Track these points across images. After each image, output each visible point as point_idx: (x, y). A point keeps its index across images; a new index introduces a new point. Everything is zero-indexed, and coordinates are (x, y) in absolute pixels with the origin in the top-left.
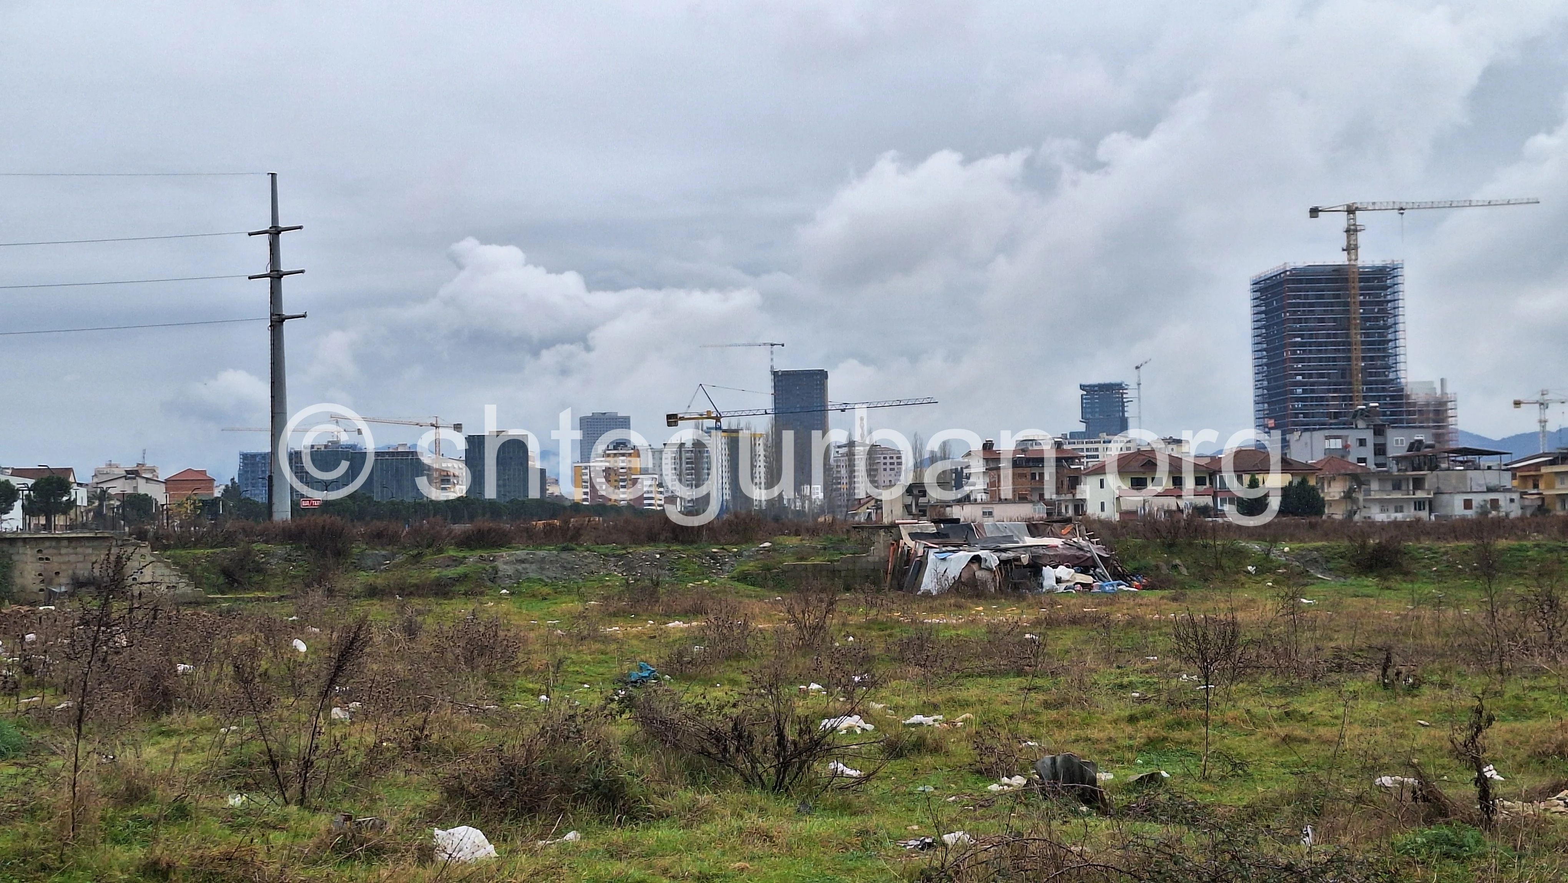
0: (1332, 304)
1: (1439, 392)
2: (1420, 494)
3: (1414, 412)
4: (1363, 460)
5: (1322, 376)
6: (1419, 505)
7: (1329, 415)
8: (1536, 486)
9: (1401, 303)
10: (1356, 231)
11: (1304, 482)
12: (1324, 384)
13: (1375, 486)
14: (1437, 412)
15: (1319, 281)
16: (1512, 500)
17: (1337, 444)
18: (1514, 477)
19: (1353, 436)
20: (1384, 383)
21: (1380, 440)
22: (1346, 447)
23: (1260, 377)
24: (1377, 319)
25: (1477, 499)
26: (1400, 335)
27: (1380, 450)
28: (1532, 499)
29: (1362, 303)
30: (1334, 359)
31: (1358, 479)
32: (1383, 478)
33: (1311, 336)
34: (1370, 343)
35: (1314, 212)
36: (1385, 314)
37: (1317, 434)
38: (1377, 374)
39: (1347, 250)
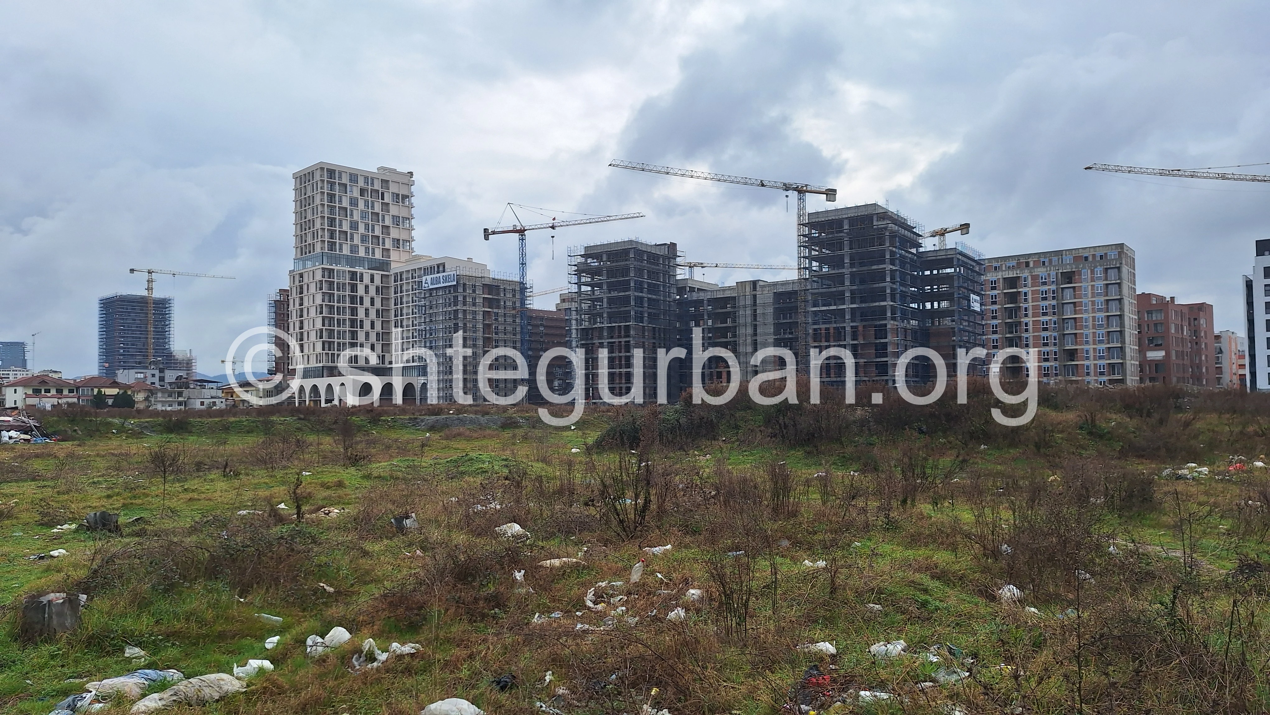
0: (139, 313)
1: (189, 355)
2: (180, 399)
3: (177, 364)
4: (154, 383)
5: (133, 345)
6: (180, 404)
7: (136, 362)
8: (232, 396)
9: (172, 315)
10: (152, 281)
11: (125, 392)
12: (134, 348)
13: (159, 395)
14: (188, 363)
15: (133, 302)
16: (222, 402)
17: (142, 376)
18: (223, 392)
19: (149, 372)
20: (163, 350)
21: (162, 375)
22: (145, 377)
23: (102, 343)
24: (161, 321)
25: (206, 402)
26: (172, 329)
27: (162, 379)
28: (230, 402)
29: (154, 314)
30: (139, 338)
31: (152, 392)
32: (164, 391)
33: (128, 327)
34: (158, 332)
35: (132, 271)
36: (165, 320)
37: (131, 371)
38: (160, 346)
39: (148, 289)
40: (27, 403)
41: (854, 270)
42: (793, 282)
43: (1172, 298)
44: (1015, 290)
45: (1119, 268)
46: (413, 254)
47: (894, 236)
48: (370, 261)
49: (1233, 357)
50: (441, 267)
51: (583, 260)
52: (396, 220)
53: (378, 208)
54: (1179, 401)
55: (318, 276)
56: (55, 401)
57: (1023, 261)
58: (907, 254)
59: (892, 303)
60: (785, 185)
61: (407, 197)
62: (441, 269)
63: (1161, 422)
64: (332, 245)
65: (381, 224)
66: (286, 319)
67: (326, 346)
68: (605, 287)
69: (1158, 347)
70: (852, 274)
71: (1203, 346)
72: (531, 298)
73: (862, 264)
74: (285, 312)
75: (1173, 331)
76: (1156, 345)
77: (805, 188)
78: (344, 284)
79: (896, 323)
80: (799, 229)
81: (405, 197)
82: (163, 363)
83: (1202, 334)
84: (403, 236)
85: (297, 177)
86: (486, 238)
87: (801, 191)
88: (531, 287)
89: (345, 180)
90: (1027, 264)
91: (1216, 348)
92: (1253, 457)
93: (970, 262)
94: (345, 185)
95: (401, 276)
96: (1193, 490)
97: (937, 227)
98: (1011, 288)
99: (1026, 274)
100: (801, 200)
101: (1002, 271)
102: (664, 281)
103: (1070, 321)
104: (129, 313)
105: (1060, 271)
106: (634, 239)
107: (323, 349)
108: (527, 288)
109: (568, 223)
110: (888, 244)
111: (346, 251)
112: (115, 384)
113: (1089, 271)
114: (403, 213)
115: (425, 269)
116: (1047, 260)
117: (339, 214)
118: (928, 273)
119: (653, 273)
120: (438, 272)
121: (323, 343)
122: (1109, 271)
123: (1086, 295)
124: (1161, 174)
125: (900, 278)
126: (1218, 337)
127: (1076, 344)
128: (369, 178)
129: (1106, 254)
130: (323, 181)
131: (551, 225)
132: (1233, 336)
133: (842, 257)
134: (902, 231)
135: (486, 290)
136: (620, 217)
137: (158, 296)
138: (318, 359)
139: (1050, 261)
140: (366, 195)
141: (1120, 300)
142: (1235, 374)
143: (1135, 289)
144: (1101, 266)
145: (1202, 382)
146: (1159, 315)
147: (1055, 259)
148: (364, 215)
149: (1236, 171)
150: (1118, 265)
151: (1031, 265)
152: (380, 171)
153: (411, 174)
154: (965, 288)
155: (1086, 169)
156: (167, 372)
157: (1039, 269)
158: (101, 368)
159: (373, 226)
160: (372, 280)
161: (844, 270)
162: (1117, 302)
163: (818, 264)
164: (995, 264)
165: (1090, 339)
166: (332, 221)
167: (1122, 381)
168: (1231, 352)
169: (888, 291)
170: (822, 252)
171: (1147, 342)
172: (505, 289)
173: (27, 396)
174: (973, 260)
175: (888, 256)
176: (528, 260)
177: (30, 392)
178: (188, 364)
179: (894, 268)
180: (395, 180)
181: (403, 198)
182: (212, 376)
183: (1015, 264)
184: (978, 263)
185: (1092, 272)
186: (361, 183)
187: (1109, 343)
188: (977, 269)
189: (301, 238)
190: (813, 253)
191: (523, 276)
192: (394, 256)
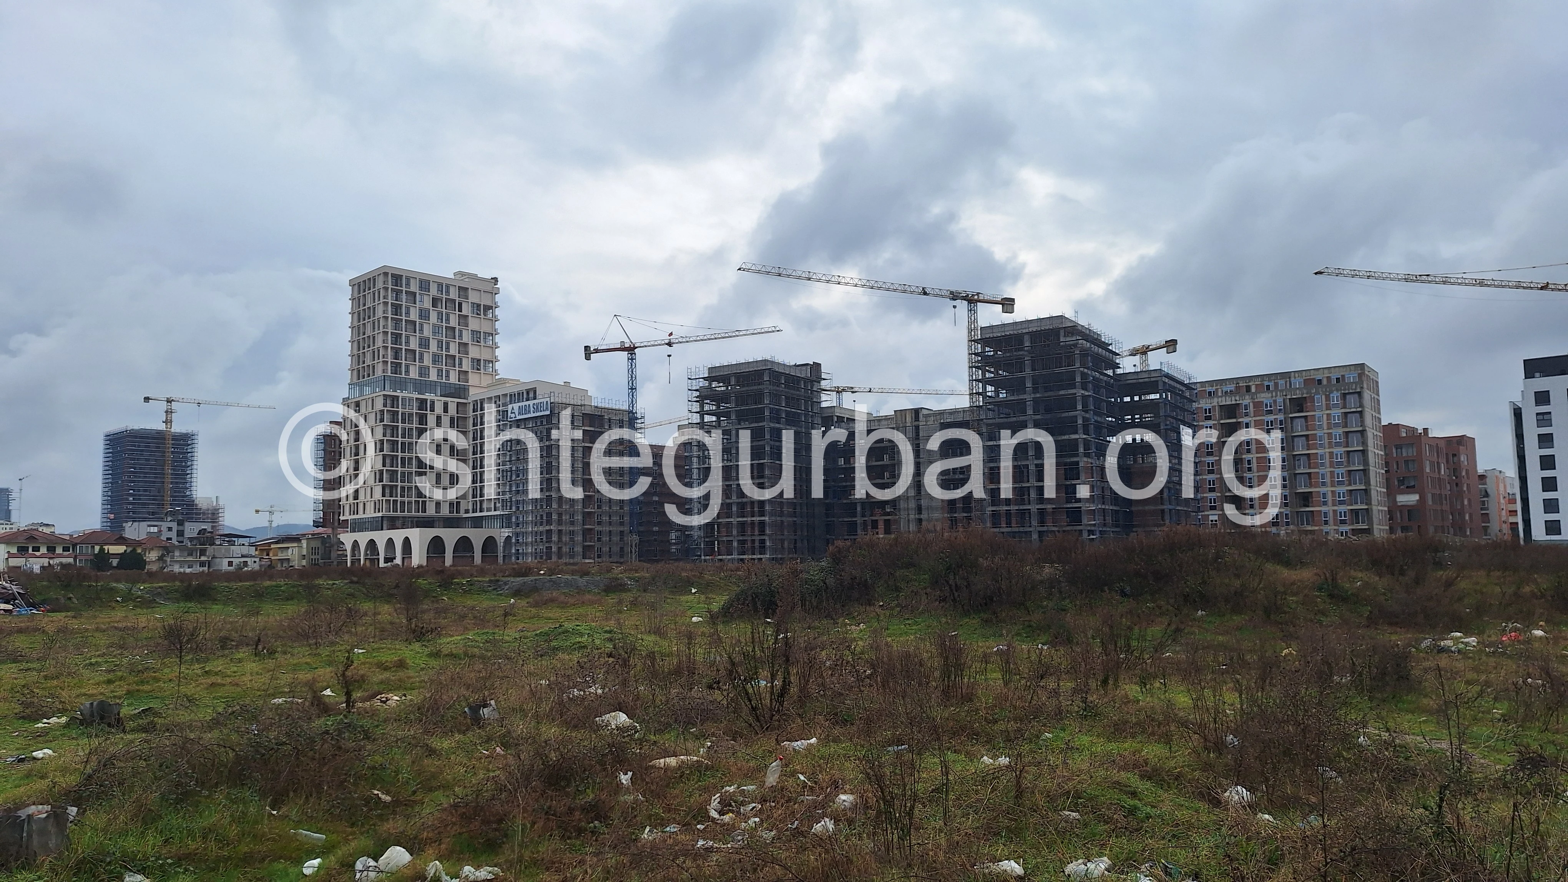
0: (154, 451)
1: (215, 504)
2: (203, 558)
3: (200, 514)
4: (170, 539)
5: (145, 491)
6: (202, 564)
7: (149, 513)
8: (268, 555)
9: (196, 454)
10: (171, 412)
11: (134, 550)
12: (146, 495)
13: (177, 553)
15: (148, 438)
16: (255, 562)
17: (155, 530)
18: (256, 550)
19: (165, 525)
20: (183, 497)
21: (181, 528)
22: (160, 531)
23: (107, 489)
24: (182, 462)
25: (236, 561)
26: (194, 471)
27: (180, 533)
28: (265, 562)
29: (173, 452)
30: (154, 482)
31: (167, 550)
32: (182, 548)
33: (140, 468)
34: (176, 474)
35: (147, 399)
36: (186, 459)
37: (142, 523)
38: (179, 492)
39: (166, 422)
40: (11, 564)
41: (1038, 395)
42: (964, 411)
43: (1426, 430)
44: (1234, 420)
45: (1360, 394)
46: (497, 377)
47: (1085, 353)
48: (444, 386)
49: (1502, 501)
50: (531, 393)
51: (706, 384)
52: (477, 336)
53: (454, 322)
54: (1439, 555)
55: (379, 405)
56: (45, 562)
57: (1242, 385)
58: (1102, 377)
59: (1085, 436)
60: (952, 293)
61: (491, 308)
62: (531, 395)
63: (1417, 581)
64: (396, 367)
65: (457, 341)
66: (337, 457)
67: (387, 491)
68: (733, 417)
69: (1410, 489)
70: (1035, 400)
71: (1465, 489)
72: (643, 431)
73: (1047, 389)
74: (337, 449)
75: (1428, 470)
76: (1407, 487)
77: (976, 297)
78: (411, 415)
79: (1090, 460)
80: (970, 347)
81: (488, 308)
82: (182, 514)
83: (1464, 473)
84: (485, 355)
85: (353, 283)
86: (588, 357)
87: (972, 300)
88: (643, 417)
89: (414, 287)
90: (1248, 389)
91: (1481, 491)
92: (1530, 623)
93: (1178, 386)
94: (414, 294)
95: (482, 405)
96: (1460, 665)
97: (1138, 344)
98: (1229, 418)
99: (1247, 400)
100: (972, 311)
101: (1218, 397)
102: (806, 409)
103: (1302, 458)
104: (142, 451)
105: (1289, 397)
106: (768, 358)
107: (383, 496)
108: (637, 419)
109: (688, 339)
110: (1078, 365)
111: (414, 374)
112: (121, 540)
113: (1323, 397)
114: (485, 327)
115: (511, 395)
116: (1271, 384)
117: (406, 328)
118: (1127, 399)
119: (793, 398)
120: (528, 400)
121: (384, 487)
122: (1348, 397)
123: (1321, 427)
124: (1406, 280)
125: (1094, 404)
126: (1482, 477)
127: (1311, 486)
128: (443, 285)
129: (1343, 376)
130: (386, 289)
131: (667, 341)
132: (1501, 476)
133: (1023, 380)
134: (1096, 349)
135: (587, 422)
136: (752, 332)
137: (178, 430)
138: (377, 508)
139: (1276, 384)
140: (440, 306)
141: (1363, 432)
142: (1505, 522)
143: (1380, 419)
144: (1337, 390)
145: (1466, 532)
146: (1410, 450)
147: (1281, 382)
148: (436, 330)
149: (1497, 276)
150: (1358, 390)
151: (1253, 390)
152: (457, 277)
153: (495, 280)
154: (1173, 417)
155: (1316, 273)
156: (187, 524)
157: (1263, 395)
158: (105, 520)
159: (448, 344)
160: (446, 410)
161: (1025, 396)
162: (1359, 435)
163: (993, 389)
164: (1209, 389)
165: (1328, 480)
166: (397, 338)
167: (1368, 531)
168: (1499, 494)
169: (1080, 421)
170: (998, 374)
171: (1396, 483)
172: (610, 420)
173: (11, 555)
174: (1181, 383)
175: (1078, 379)
176: (639, 384)
177: (14, 550)
178: (214, 515)
179: (1087, 394)
180: (474, 286)
181: (486, 310)
182: (244, 529)
183: (1233, 389)
184: (1188, 387)
185: (1328, 398)
186: (434, 291)
187: (1350, 485)
188: (1187, 394)
189: (357, 357)
190: (988, 375)
191: (632, 403)
192: (473, 379)
